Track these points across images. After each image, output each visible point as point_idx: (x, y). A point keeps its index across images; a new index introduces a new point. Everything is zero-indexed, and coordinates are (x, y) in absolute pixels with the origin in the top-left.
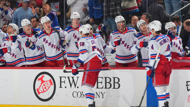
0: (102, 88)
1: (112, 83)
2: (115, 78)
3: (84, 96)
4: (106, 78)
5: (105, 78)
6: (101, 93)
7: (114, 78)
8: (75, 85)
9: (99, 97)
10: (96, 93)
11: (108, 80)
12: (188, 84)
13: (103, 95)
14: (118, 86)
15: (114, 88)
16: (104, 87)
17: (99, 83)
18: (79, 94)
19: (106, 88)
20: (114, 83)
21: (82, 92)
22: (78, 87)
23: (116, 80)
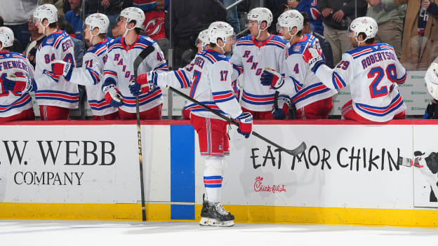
0: (78, 164)
1: (99, 152)
2: (106, 144)
3: (39, 182)
4: (85, 143)
5: (83, 143)
6: (76, 174)
7: (103, 143)
8: (20, 159)
9: (71, 183)
10: (65, 174)
11: (90, 147)
12: (256, 155)
13: (79, 179)
14: (111, 160)
15: (103, 163)
16: (82, 162)
17: (70, 154)
18: (29, 178)
19: (85, 163)
20: (103, 153)
21: (36, 173)
22: (26, 163)
23: (108, 148)
